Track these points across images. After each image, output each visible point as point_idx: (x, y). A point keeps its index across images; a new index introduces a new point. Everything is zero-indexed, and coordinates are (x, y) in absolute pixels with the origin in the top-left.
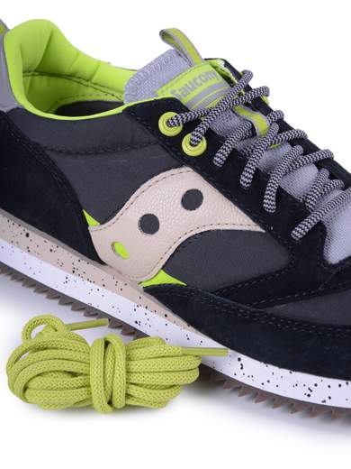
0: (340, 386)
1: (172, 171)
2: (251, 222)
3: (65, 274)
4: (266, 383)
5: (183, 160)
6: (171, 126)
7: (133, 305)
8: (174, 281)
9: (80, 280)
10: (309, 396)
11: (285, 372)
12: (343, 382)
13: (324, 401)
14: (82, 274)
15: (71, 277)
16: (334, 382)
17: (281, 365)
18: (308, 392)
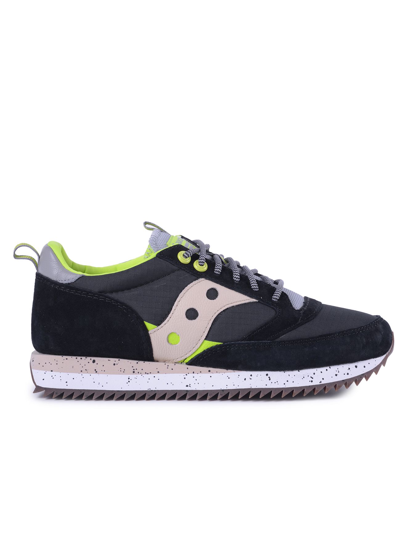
0: (327, 370)
1: (194, 282)
2: (248, 298)
3: (127, 376)
4: (286, 383)
5: (198, 275)
6: (186, 258)
7: (182, 375)
8: (214, 344)
9: (139, 375)
10: (312, 381)
11: (296, 372)
12: (328, 368)
13: (321, 382)
14: (140, 371)
15: (132, 376)
16: (323, 369)
17: (292, 369)
18: (311, 379)
